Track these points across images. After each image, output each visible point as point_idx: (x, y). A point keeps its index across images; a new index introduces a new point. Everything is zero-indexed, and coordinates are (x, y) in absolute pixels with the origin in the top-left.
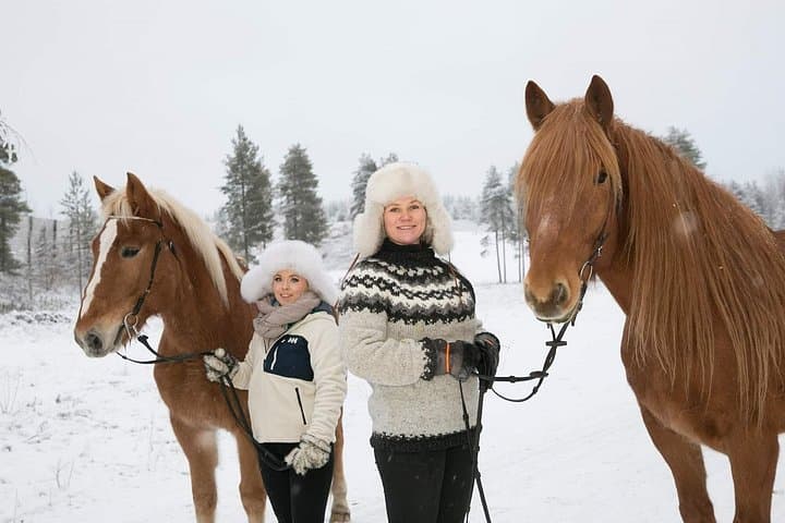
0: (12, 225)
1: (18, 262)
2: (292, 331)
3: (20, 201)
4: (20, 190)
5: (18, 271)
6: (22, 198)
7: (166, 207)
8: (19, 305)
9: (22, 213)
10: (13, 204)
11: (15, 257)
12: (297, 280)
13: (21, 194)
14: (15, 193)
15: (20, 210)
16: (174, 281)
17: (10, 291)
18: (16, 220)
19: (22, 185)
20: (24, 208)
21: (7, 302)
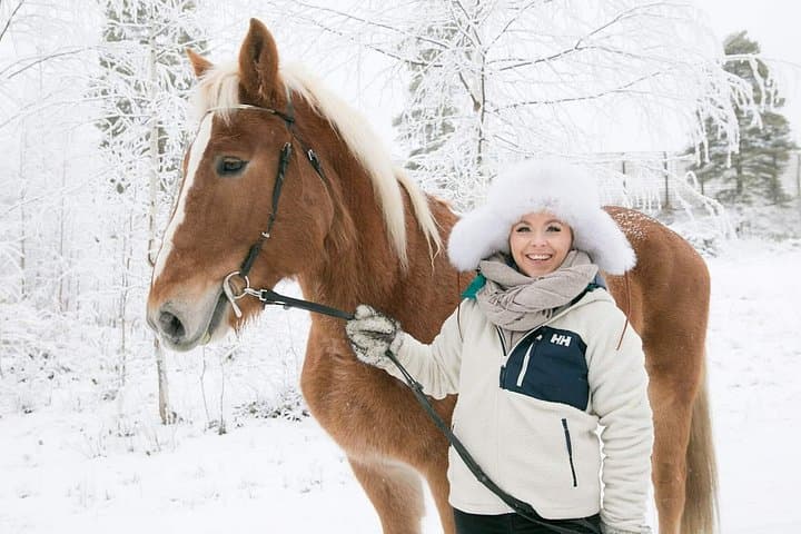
0: (783, 163)
1: (789, 196)
2: (555, 323)
3: (791, 140)
4: (789, 130)
5: (788, 204)
6: (790, 138)
7: (302, 91)
8: (791, 234)
9: (792, 152)
10: (783, 144)
11: (786, 192)
12: (557, 230)
13: (791, 134)
14: (784, 134)
15: (790, 149)
16: (321, 221)
17: (781, 221)
18: (786, 158)
19: (790, 126)
20: (794, 147)
21: (780, 232)
